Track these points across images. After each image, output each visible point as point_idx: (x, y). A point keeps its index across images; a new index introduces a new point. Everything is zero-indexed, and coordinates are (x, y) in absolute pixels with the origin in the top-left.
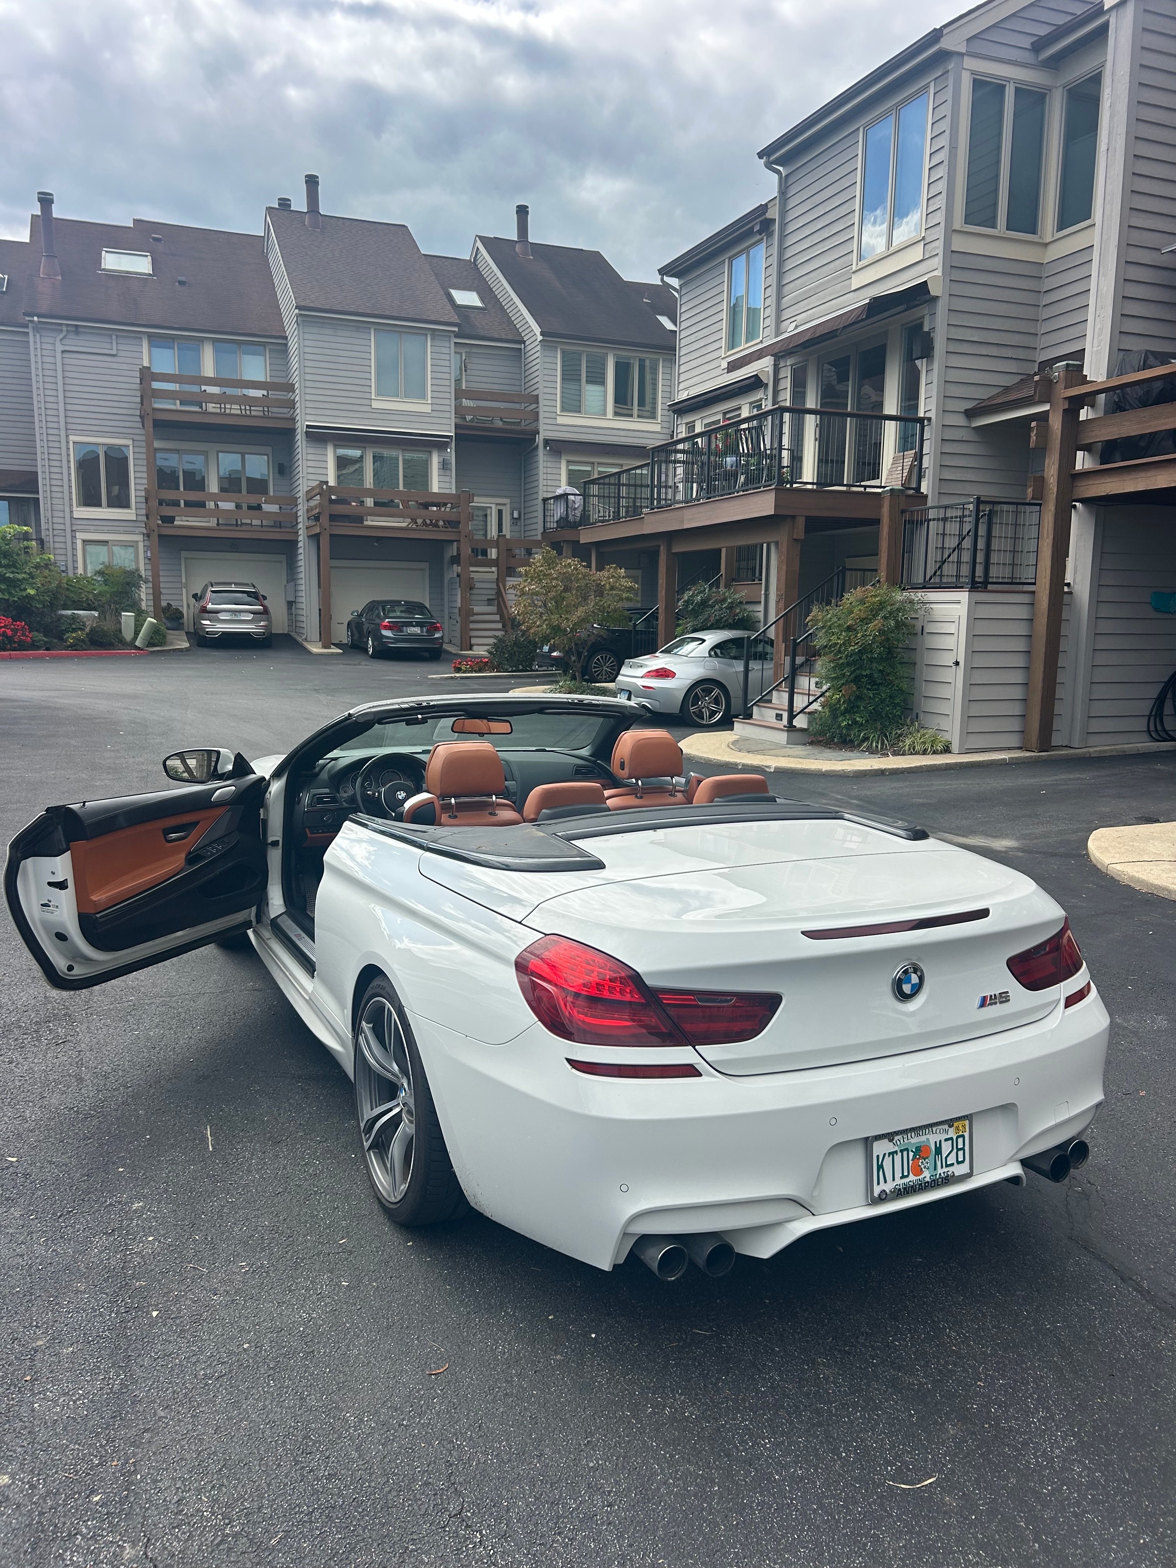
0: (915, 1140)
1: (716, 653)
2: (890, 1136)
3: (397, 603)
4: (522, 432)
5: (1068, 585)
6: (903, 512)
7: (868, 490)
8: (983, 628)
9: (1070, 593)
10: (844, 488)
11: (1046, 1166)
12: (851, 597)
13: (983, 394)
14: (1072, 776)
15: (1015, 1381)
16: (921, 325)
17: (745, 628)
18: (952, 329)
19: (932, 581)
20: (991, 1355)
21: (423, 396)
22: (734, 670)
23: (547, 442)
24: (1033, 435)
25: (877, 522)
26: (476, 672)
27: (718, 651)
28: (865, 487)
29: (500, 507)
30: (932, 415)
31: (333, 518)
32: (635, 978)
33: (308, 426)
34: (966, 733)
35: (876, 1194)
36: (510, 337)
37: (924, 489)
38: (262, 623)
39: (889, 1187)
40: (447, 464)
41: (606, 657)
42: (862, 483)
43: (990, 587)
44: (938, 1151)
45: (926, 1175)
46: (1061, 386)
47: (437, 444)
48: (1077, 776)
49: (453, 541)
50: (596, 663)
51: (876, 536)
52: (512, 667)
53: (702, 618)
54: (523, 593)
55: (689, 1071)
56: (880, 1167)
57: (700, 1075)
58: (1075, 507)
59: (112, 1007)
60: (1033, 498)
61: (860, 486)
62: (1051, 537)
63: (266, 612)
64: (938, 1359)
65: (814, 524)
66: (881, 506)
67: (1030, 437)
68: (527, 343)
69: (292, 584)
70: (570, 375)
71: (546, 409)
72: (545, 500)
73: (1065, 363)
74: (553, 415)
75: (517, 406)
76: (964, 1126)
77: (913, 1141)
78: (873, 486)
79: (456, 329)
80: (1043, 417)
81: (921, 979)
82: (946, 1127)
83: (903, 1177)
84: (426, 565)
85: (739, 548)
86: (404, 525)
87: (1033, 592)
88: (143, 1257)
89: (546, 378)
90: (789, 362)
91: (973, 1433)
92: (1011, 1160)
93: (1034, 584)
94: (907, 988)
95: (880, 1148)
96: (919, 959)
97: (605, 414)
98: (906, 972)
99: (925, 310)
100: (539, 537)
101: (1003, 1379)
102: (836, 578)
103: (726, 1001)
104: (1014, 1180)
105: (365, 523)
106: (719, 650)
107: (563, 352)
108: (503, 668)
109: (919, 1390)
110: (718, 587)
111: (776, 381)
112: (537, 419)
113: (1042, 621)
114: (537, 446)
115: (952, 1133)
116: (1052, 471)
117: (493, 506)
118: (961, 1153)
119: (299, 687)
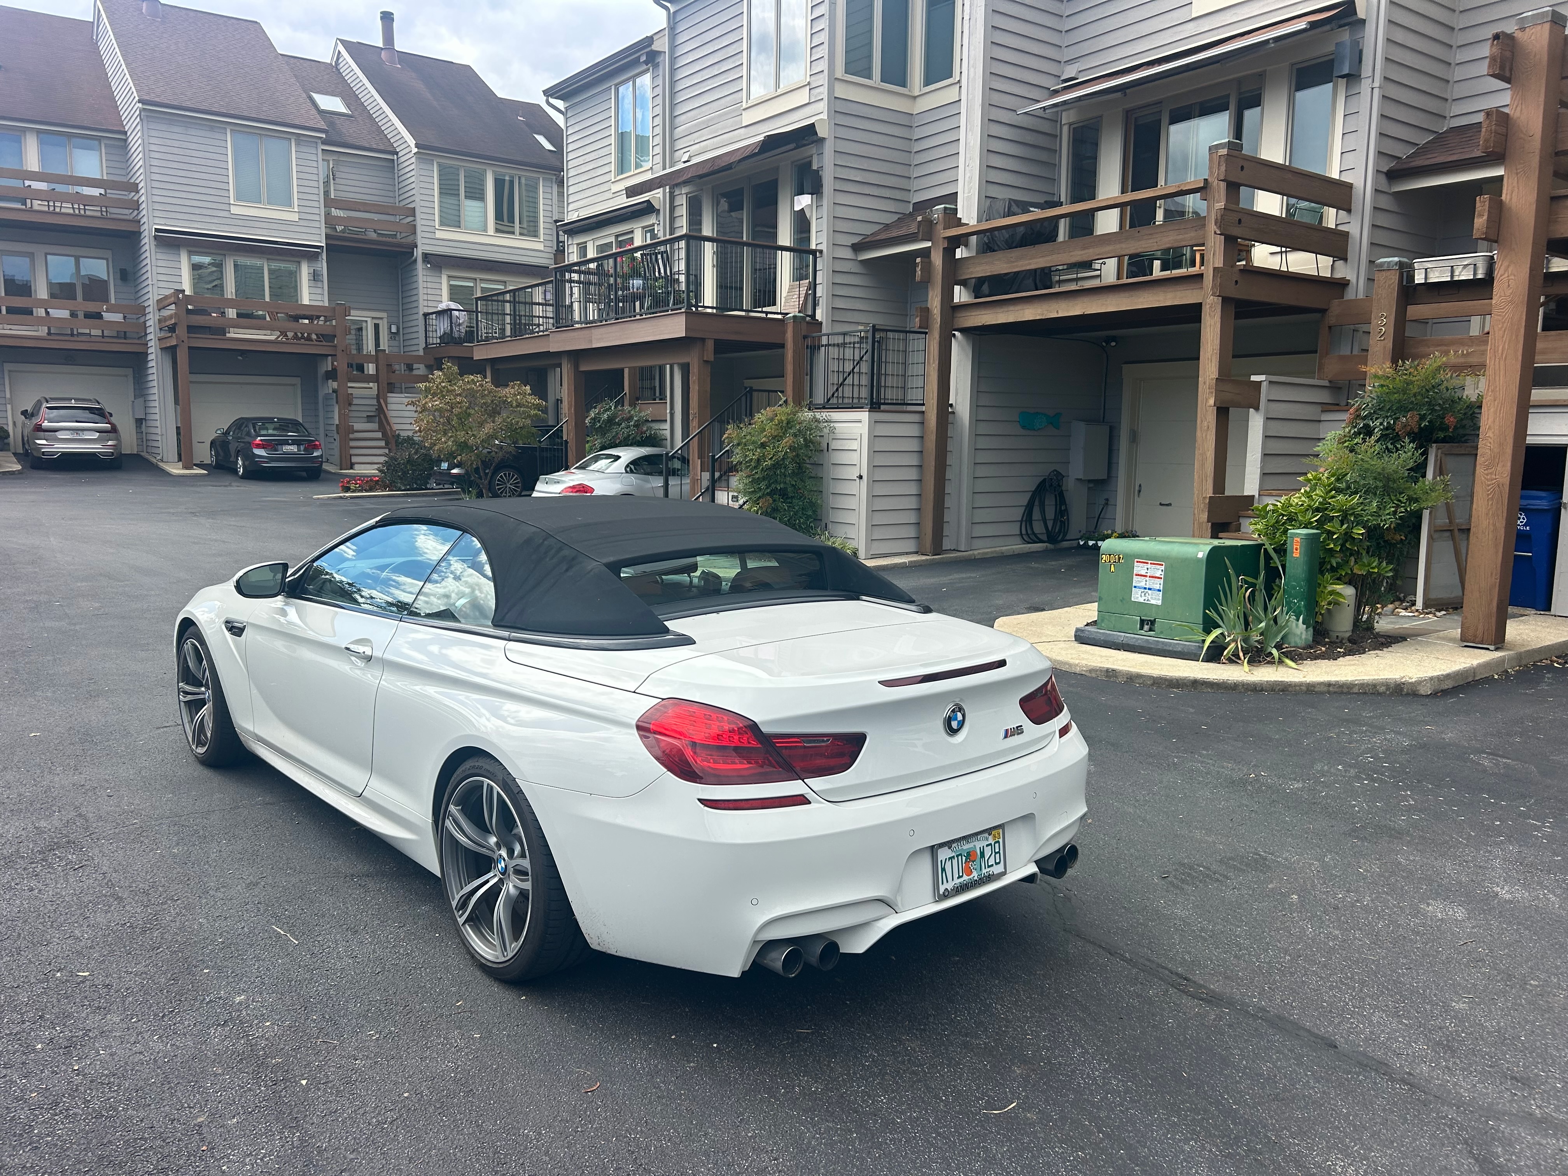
0: (967, 847)
1: (631, 469)
2: (948, 844)
3: (270, 420)
4: (400, 245)
5: (951, 405)
6: (805, 337)
7: (770, 316)
8: (882, 445)
9: (953, 413)
10: (743, 313)
11: (1051, 867)
12: (761, 417)
13: (869, 230)
14: (964, 575)
15: (1054, 1032)
16: (810, 164)
17: (653, 446)
18: (838, 168)
19: (831, 402)
20: (1031, 1017)
21: (290, 205)
22: (649, 486)
23: (426, 257)
24: (918, 269)
25: (782, 346)
26: (366, 491)
27: (632, 467)
28: (767, 313)
29: (377, 321)
30: (823, 247)
31: (191, 329)
32: (753, 727)
33: (157, 230)
34: (871, 540)
35: (941, 893)
36: (382, 147)
37: (819, 316)
38: (110, 443)
39: (950, 886)
40: (319, 275)
41: (509, 474)
42: (765, 309)
43: (883, 407)
44: (982, 854)
45: (975, 875)
46: (940, 227)
47: (308, 254)
48: (968, 575)
49: (328, 355)
50: (499, 480)
51: (782, 357)
52: (405, 485)
53: (609, 436)
54: (424, 409)
55: (800, 800)
56: (943, 870)
57: (810, 803)
58: (954, 335)
59: (117, 831)
60: (920, 327)
61: (762, 312)
62: (937, 362)
63: (114, 430)
64: (993, 1025)
65: (722, 346)
66: (784, 333)
67: (915, 271)
68: (400, 154)
69: (141, 400)
70: (448, 190)
71: (424, 222)
72: (426, 315)
73: (943, 206)
74: (432, 229)
75: (391, 218)
76: (999, 834)
77: (965, 847)
78: (773, 312)
79: (324, 136)
80: (925, 253)
81: (964, 716)
82: (986, 835)
83: (959, 877)
84: (297, 381)
85: (642, 369)
86: (273, 338)
87: (923, 412)
88: (267, 1039)
89: (423, 191)
90: (684, 190)
91: (1033, 1070)
92: (1029, 861)
93: (923, 404)
94: (954, 724)
95: (944, 854)
96: (961, 700)
97: (485, 230)
98: (953, 711)
99: (812, 150)
100: (421, 353)
101: (1044, 1030)
102: (744, 398)
103: (823, 741)
104: (1030, 879)
105: (228, 335)
106: (635, 466)
107: (439, 165)
108: (396, 487)
109: (985, 1048)
110: (623, 406)
111: (672, 208)
112: (415, 233)
113: (932, 438)
114: (416, 260)
115: (991, 841)
116: (935, 303)
117: (369, 320)
118: (998, 855)
119: (172, 511)
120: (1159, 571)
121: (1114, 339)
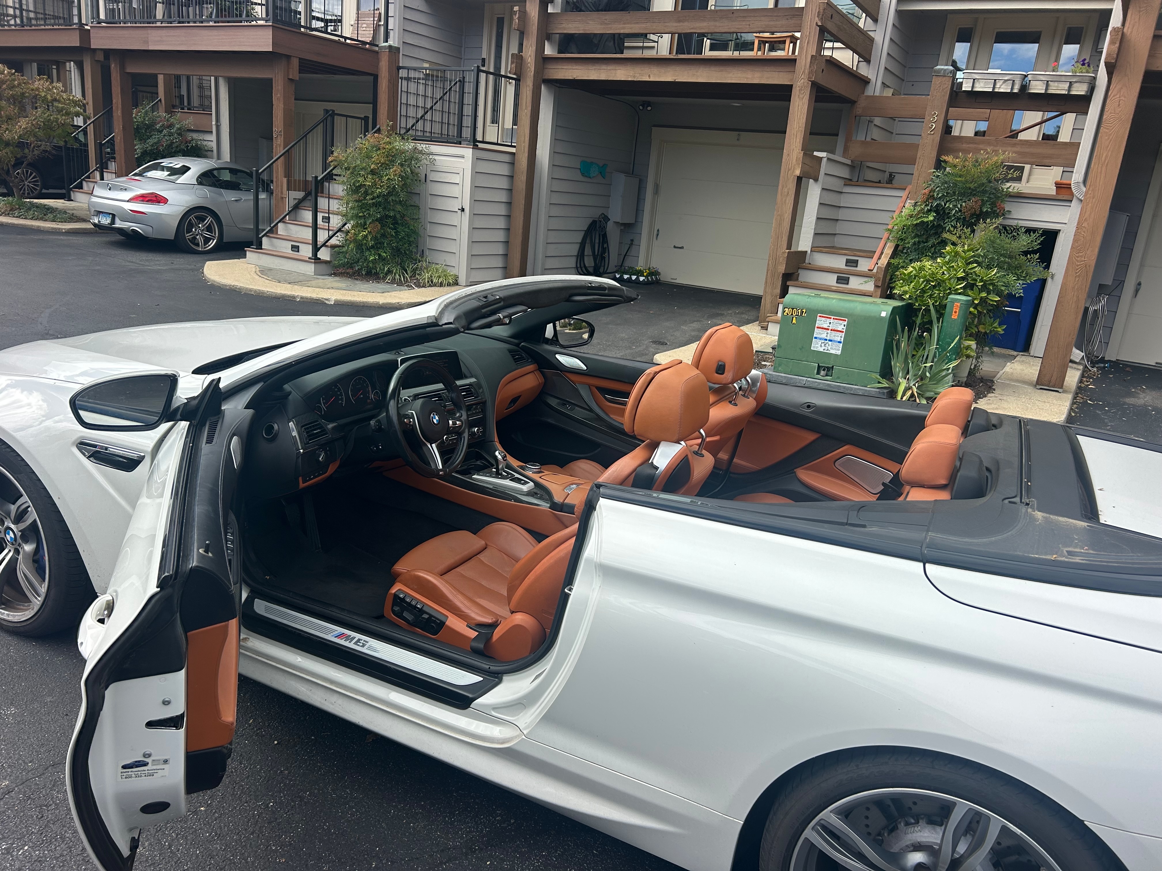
1: (201, 180)
6: (398, 68)
8: (481, 181)
27: (208, 179)
34: (471, 269)
41: (27, 171)
51: (377, 86)
62: (530, 108)
87: (515, 154)
102: (326, 121)
106: (205, 178)
113: (521, 178)
116: (529, 52)
120: (841, 326)
121: (649, 104)
